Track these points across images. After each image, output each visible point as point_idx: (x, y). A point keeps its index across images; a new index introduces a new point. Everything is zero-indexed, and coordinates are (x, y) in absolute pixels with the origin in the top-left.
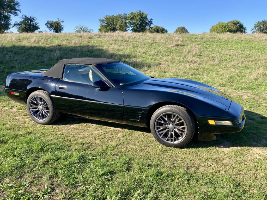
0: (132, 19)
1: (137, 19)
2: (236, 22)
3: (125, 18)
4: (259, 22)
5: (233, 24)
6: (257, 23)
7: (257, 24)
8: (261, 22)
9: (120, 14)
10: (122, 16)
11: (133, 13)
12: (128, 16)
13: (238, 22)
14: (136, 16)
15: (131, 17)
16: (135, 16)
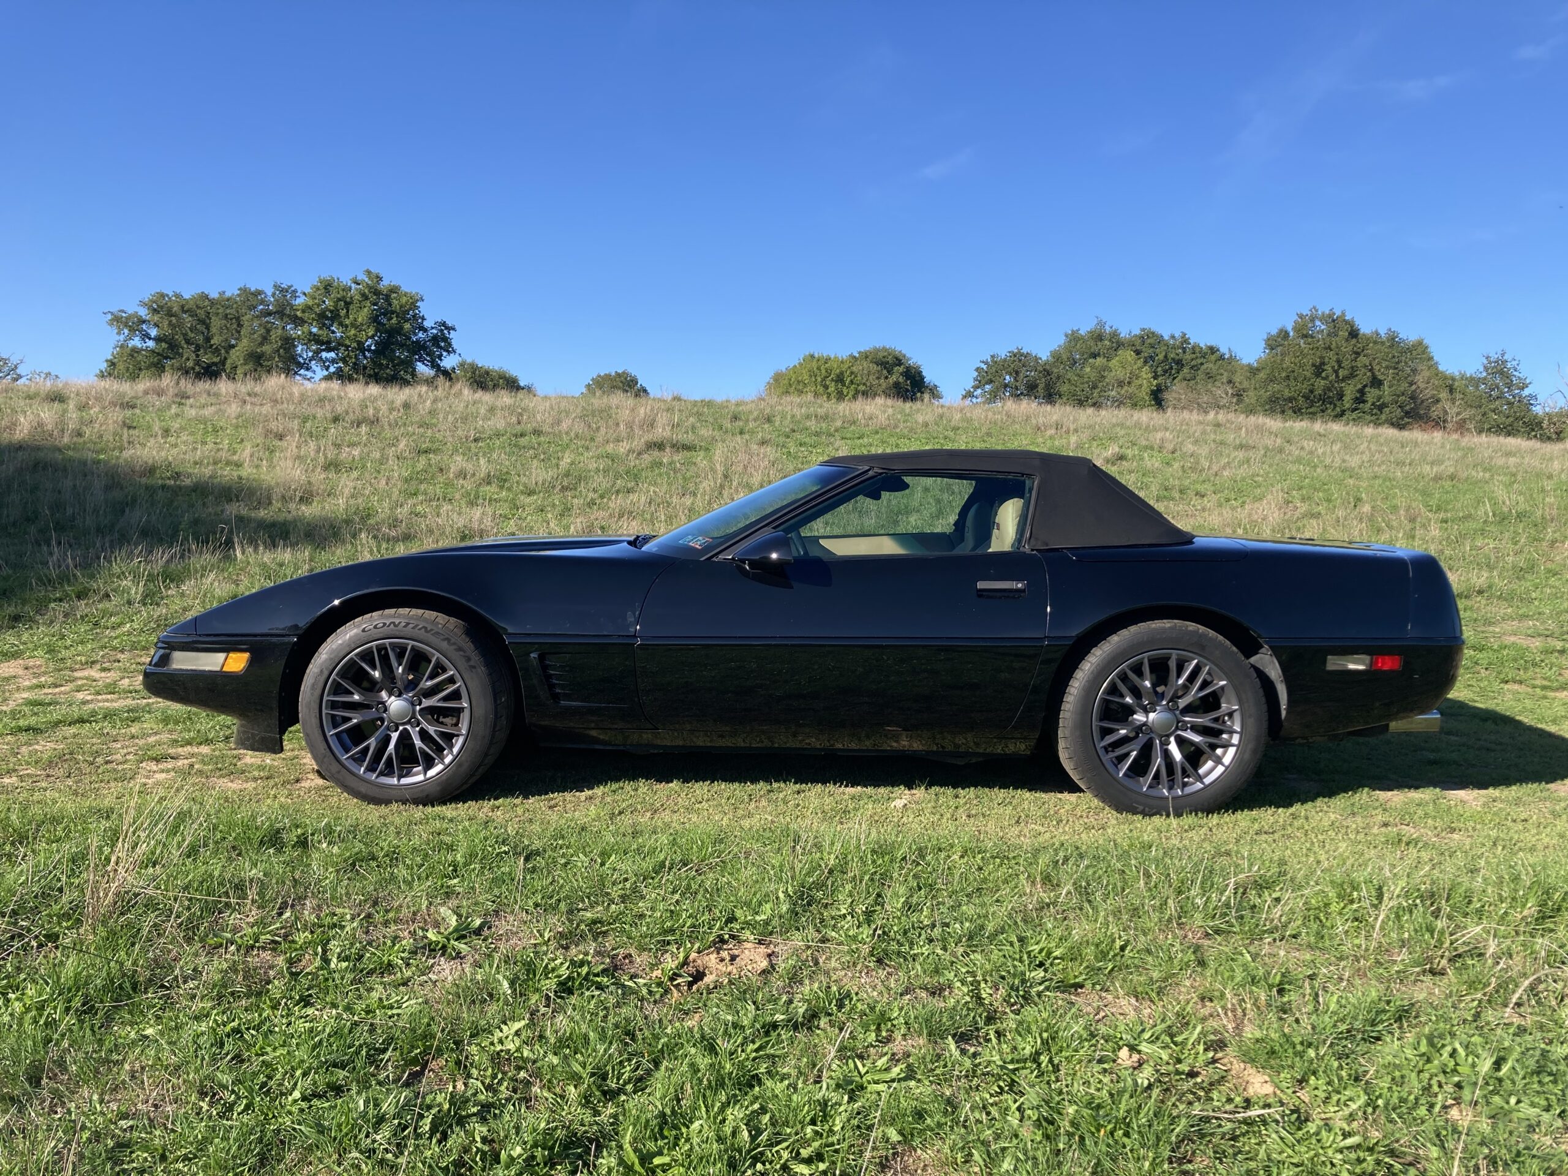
0: (327, 318)
1: (360, 320)
3: (280, 313)
4: (993, 357)
6: (986, 363)
7: (985, 367)
8: (1003, 356)
9: (253, 289)
10: (262, 302)
11: (330, 285)
12: (300, 301)
14: (351, 303)
15: (319, 305)
16: (347, 304)
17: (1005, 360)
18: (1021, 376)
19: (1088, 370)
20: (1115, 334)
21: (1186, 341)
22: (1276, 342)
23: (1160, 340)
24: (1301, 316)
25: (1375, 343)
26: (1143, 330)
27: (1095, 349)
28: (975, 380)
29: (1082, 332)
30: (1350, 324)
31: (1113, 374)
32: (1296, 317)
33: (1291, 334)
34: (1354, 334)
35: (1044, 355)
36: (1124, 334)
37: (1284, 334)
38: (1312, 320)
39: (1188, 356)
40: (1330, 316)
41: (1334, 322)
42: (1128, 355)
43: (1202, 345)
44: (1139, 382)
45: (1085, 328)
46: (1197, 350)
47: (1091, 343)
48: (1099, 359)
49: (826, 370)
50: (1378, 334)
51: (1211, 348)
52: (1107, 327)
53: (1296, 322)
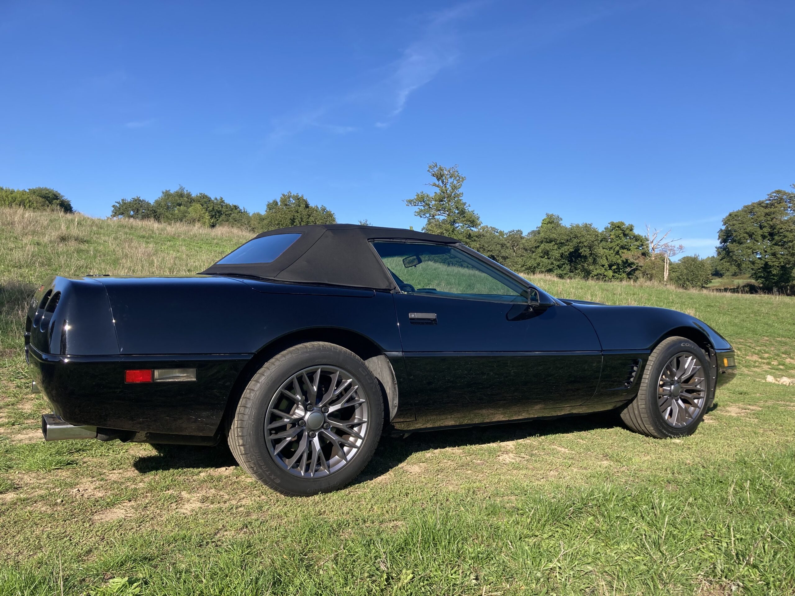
2: (50, 195)
6: (119, 203)
8: (129, 201)
13: (55, 195)
17: (130, 203)
18: (140, 212)
19: (176, 212)
20: (189, 195)
21: (223, 202)
22: (272, 206)
23: (209, 200)
24: (284, 195)
25: (316, 211)
26: (201, 194)
27: (179, 201)
28: (113, 212)
29: (172, 192)
30: (306, 201)
31: (190, 215)
32: (282, 196)
33: (279, 203)
34: (307, 206)
35: (152, 202)
36: (194, 195)
37: (276, 203)
38: (289, 198)
39: (224, 209)
40: (297, 196)
41: (298, 199)
42: (198, 206)
43: (230, 204)
44: (204, 220)
45: (173, 190)
46: (229, 207)
47: (177, 198)
48: (182, 207)
49: (12, 198)
50: (317, 207)
51: (235, 206)
52: (185, 191)
53: (281, 198)
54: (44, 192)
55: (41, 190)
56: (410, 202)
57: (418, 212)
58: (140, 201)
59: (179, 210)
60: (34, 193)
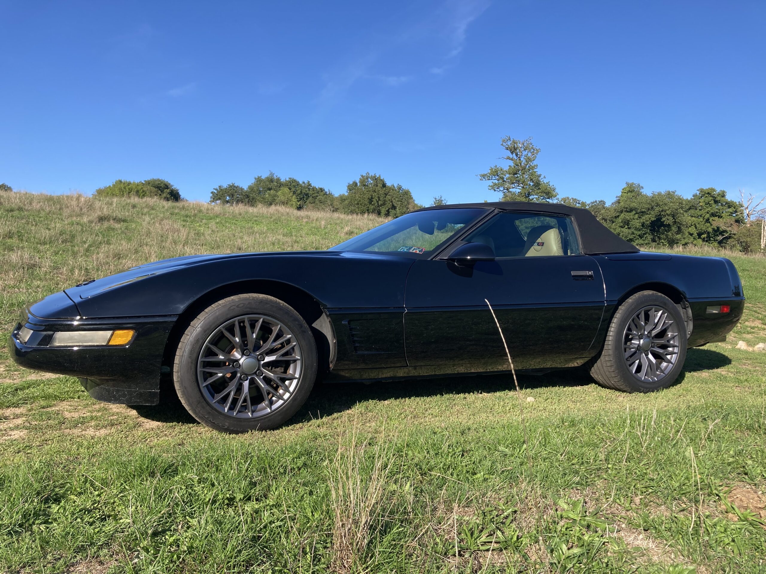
2: (162, 185)
4: (220, 187)
5: (154, 189)
6: (216, 190)
7: (216, 192)
8: (225, 187)
13: (166, 185)
17: (226, 189)
18: (235, 197)
19: (267, 196)
20: (278, 180)
21: (310, 185)
22: (352, 187)
23: (298, 184)
24: (362, 176)
25: (393, 190)
26: (290, 178)
27: (270, 186)
28: (211, 198)
29: (263, 178)
30: (382, 181)
31: (279, 198)
32: (360, 177)
33: (359, 184)
34: (384, 185)
35: (245, 188)
36: (283, 180)
37: (355, 184)
38: (367, 179)
39: (311, 192)
40: (375, 176)
41: (376, 180)
42: (286, 190)
43: (317, 187)
44: (292, 203)
45: (265, 175)
46: (315, 190)
47: (268, 183)
48: (272, 191)
49: (129, 189)
50: (394, 186)
51: (321, 189)
52: (275, 176)
53: (360, 179)
54: (157, 183)
55: (154, 181)
56: (484, 176)
57: (491, 186)
58: (235, 187)
59: (269, 194)
60: (149, 183)
